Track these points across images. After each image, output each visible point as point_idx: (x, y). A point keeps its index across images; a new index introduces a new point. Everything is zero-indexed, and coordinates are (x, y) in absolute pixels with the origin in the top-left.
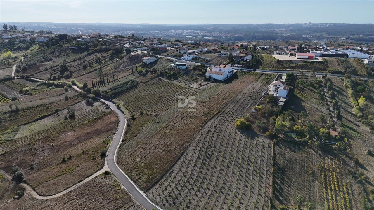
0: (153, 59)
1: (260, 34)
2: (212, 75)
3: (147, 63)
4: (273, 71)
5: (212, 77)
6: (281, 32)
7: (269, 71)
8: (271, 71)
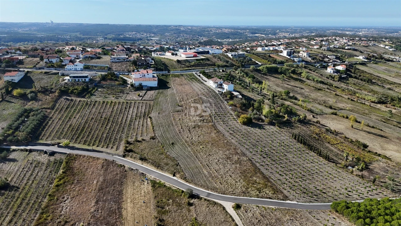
0: (21, 75)
1: (6, 35)
2: (142, 82)
3: (16, 81)
4: (185, 71)
5: (142, 85)
6: (23, 32)
7: (182, 71)
8: (183, 71)
